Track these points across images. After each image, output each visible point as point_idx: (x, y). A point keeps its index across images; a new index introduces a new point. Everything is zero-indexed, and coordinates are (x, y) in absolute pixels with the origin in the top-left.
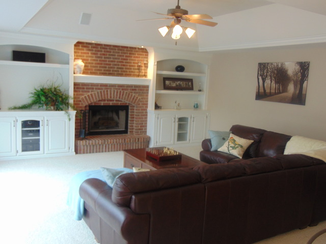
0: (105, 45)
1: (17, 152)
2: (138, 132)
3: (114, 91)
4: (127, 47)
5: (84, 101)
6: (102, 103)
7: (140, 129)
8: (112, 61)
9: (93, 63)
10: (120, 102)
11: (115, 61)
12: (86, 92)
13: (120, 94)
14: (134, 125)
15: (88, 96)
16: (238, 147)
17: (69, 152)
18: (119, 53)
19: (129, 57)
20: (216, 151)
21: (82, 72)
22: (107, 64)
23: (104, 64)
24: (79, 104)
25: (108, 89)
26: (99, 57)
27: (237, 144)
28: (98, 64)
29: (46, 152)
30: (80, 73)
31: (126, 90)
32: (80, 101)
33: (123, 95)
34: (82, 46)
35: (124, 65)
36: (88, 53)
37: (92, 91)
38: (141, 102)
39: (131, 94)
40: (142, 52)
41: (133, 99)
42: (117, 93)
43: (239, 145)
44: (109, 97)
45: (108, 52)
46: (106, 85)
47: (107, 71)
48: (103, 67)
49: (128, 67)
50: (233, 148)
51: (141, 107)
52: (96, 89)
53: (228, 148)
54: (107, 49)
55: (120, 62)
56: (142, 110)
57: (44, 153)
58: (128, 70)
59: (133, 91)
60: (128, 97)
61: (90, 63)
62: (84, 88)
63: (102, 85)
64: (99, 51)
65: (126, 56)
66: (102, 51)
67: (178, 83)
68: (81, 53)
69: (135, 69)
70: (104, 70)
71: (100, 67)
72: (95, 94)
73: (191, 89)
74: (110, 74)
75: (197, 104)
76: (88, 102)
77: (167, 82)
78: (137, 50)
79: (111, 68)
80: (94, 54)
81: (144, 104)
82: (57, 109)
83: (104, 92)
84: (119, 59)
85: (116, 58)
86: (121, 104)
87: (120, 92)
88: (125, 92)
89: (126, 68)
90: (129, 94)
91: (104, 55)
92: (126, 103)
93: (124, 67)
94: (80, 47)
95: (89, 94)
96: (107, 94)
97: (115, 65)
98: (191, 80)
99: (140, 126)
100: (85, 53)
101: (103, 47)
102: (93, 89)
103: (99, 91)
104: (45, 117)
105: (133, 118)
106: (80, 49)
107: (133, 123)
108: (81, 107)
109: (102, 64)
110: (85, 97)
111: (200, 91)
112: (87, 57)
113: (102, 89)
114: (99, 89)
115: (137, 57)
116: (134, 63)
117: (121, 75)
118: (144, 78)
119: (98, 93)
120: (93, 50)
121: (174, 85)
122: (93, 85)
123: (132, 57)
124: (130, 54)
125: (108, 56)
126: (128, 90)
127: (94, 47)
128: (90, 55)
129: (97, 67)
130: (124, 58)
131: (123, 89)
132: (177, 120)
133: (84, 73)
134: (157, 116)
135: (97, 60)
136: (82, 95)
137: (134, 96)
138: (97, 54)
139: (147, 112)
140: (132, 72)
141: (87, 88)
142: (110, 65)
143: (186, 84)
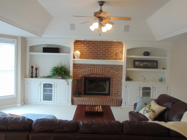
0: (94, 41)
1: (41, 100)
2: (115, 95)
3: (99, 69)
4: (108, 42)
5: (80, 74)
6: (92, 76)
7: (116, 93)
8: (99, 51)
9: (87, 52)
10: (103, 76)
11: (100, 51)
12: (81, 69)
13: (103, 71)
14: (113, 90)
15: (83, 71)
16: (150, 111)
17: (68, 103)
18: (103, 45)
19: (110, 47)
20: (138, 113)
21: (79, 57)
22: (95, 53)
23: (94, 52)
24: (77, 76)
25: (95, 67)
26: (91, 49)
27: (150, 109)
28: (90, 52)
29: (55, 102)
30: (77, 58)
31: (107, 68)
32: (78, 74)
33: (105, 71)
34: (81, 43)
35: (106, 53)
36: (84, 47)
37: (85, 69)
38: (117, 75)
39: (110, 70)
40: (119, 44)
41: (112, 74)
42: (101, 70)
43: (152, 110)
44: (96, 72)
45: (96, 45)
46: (94, 65)
47: (96, 56)
48: (93, 54)
49: (109, 54)
50: (147, 112)
51: (117, 79)
52: (88, 67)
53: (144, 111)
54: (95, 43)
55: (104, 51)
56: (118, 81)
57: (54, 102)
58: (109, 56)
59: (112, 69)
60: (108, 72)
61: (85, 52)
62: (80, 67)
63: (91, 65)
64: (90, 45)
65: (108, 47)
66: (92, 45)
67: (145, 63)
68: (80, 47)
69: (114, 55)
70: (94, 56)
71: (91, 54)
72: (87, 70)
73: (156, 67)
74: (97, 58)
75: (161, 78)
76: (82, 75)
77: (137, 63)
78: (115, 43)
79: (98, 55)
80: (88, 47)
81: (119, 77)
82: (63, 78)
83: (92, 69)
84: (103, 49)
85: (101, 49)
86: (104, 76)
87: (103, 69)
88: (106, 69)
89: (108, 55)
90: (109, 71)
91: (93, 47)
92: (108, 76)
93: (107, 54)
94: (80, 44)
95: (83, 70)
96: (95, 70)
97: (101, 53)
98: (156, 62)
99: (116, 91)
100: (82, 47)
101: (93, 42)
102: (86, 67)
103: (89, 68)
104: (55, 82)
105: (113, 86)
106: (79, 45)
107: (113, 89)
108: (78, 78)
109: (92, 52)
110: (81, 72)
111: (164, 69)
112: (83, 49)
113: (91, 67)
114: (89, 67)
115: (115, 48)
116: (113, 51)
117: (104, 59)
118: (120, 60)
119: (89, 69)
120: (87, 45)
121: (142, 65)
122: (86, 65)
123: (112, 47)
124: (110, 46)
125: (96, 48)
126: (108, 68)
127: (87, 43)
128: (85, 47)
129: (89, 54)
130: (107, 48)
131: (104, 68)
132: (141, 89)
133: (80, 58)
134: (125, 86)
135: (89, 51)
136: (79, 71)
137: (113, 72)
138: (89, 47)
139: (121, 83)
140: (112, 57)
141: (82, 67)
142: (97, 53)
143: (152, 64)
